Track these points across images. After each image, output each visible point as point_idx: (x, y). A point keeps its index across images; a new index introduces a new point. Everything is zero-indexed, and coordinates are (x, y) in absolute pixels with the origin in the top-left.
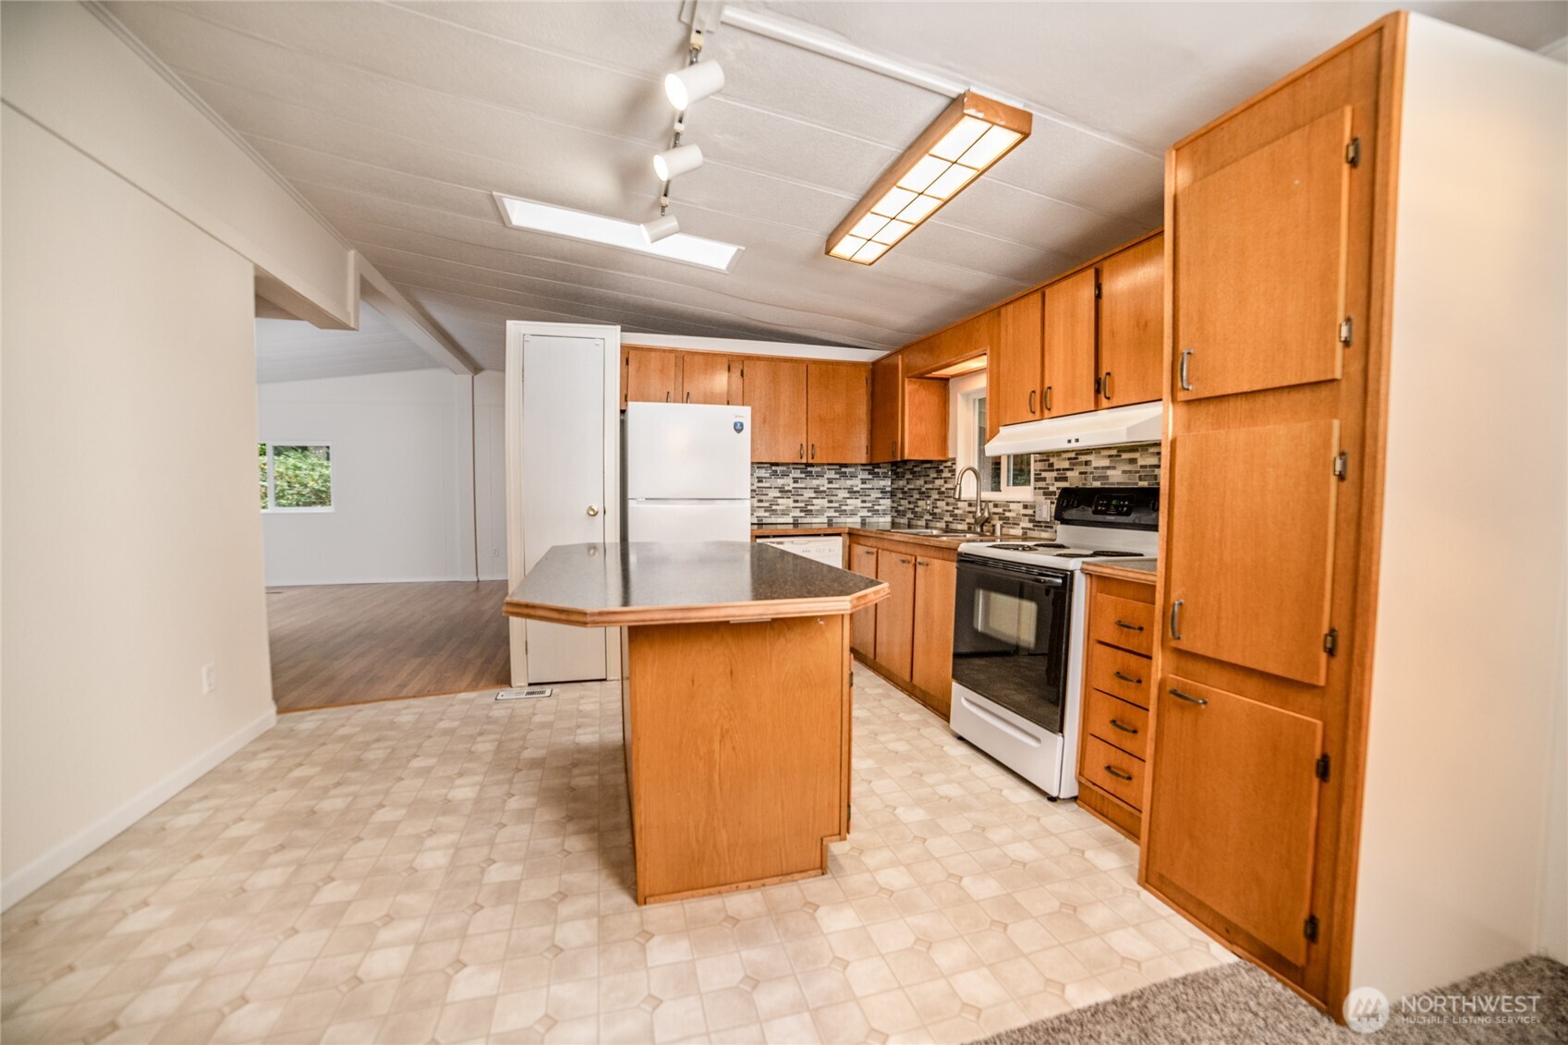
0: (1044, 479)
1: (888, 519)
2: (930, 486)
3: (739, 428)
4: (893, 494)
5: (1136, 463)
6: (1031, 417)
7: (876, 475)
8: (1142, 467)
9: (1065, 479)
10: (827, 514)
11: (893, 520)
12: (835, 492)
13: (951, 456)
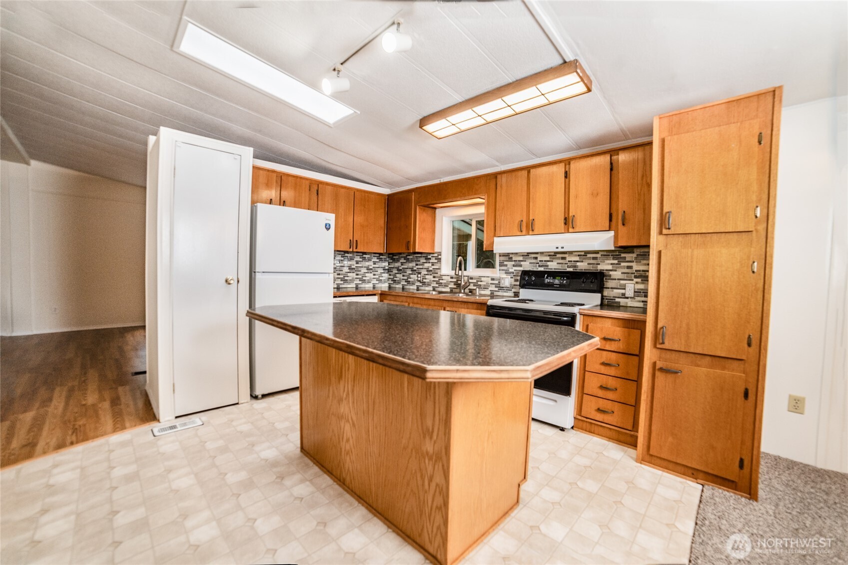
0: (506, 265)
1: (387, 285)
2: (421, 267)
3: (328, 227)
4: (389, 271)
5: (566, 259)
6: (519, 233)
7: (381, 259)
8: (569, 261)
9: (521, 266)
10: (355, 282)
11: (390, 286)
12: (360, 269)
13: (437, 250)
